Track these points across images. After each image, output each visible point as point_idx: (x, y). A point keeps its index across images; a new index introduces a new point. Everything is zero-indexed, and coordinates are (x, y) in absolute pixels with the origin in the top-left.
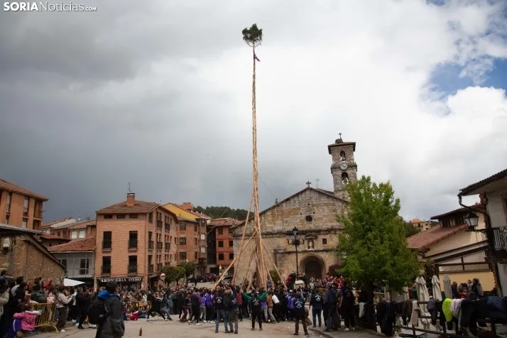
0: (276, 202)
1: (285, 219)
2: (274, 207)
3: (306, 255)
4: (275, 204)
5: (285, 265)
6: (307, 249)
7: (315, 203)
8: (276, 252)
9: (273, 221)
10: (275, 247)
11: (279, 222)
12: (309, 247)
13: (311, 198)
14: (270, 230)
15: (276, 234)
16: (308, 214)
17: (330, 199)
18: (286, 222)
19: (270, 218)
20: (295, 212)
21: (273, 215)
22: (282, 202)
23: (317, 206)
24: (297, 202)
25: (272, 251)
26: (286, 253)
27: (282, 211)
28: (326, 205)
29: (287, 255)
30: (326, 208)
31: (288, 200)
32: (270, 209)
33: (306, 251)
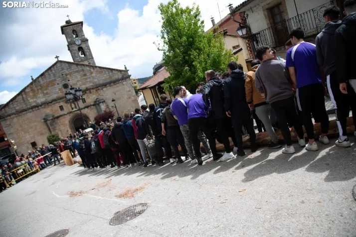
0: (32, 79)
1: (45, 92)
2: (31, 84)
3: (72, 115)
4: (31, 81)
5: (57, 128)
6: (71, 110)
7: (67, 72)
8: (45, 120)
9: (35, 96)
10: (44, 116)
11: (41, 95)
12: (73, 109)
13: (63, 69)
14: (34, 104)
15: (41, 106)
16: (64, 82)
17: (79, 67)
18: (47, 93)
19: (31, 94)
20: (52, 83)
21: (33, 90)
22: (38, 78)
23: (70, 74)
24: (52, 75)
25: (43, 121)
26: (55, 118)
27: (40, 85)
28: (77, 72)
29: (56, 120)
30: (77, 74)
31: (42, 75)
32: (28, 86)
33: (71, 112)
